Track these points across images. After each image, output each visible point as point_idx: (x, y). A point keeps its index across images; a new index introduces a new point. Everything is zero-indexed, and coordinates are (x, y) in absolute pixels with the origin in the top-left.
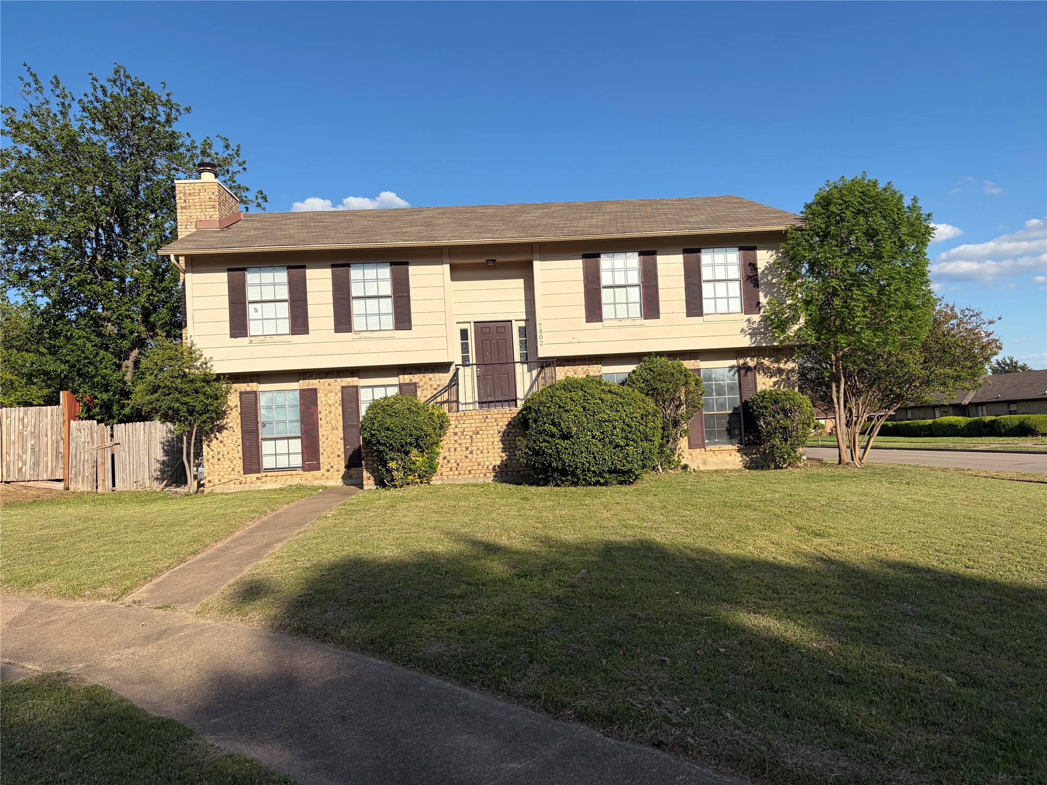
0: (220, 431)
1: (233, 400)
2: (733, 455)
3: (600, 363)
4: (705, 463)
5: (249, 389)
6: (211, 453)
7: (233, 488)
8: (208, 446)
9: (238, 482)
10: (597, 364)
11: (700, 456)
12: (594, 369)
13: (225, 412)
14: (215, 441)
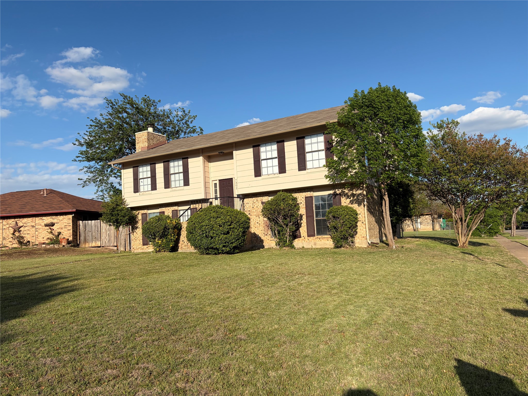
0: (136, 229)
1: (140, 217)
2: (329, 240)
3: (268, 196)
4: (315, 244)
5: (144, 212)
6: (134, 237)
7: (140, 251)
8: (133, 234)
9: (141, 249)
10: (266, 196)
11: (313, 241)
12: (265, 198)
13: (138, 221)
14: (135, 233)
